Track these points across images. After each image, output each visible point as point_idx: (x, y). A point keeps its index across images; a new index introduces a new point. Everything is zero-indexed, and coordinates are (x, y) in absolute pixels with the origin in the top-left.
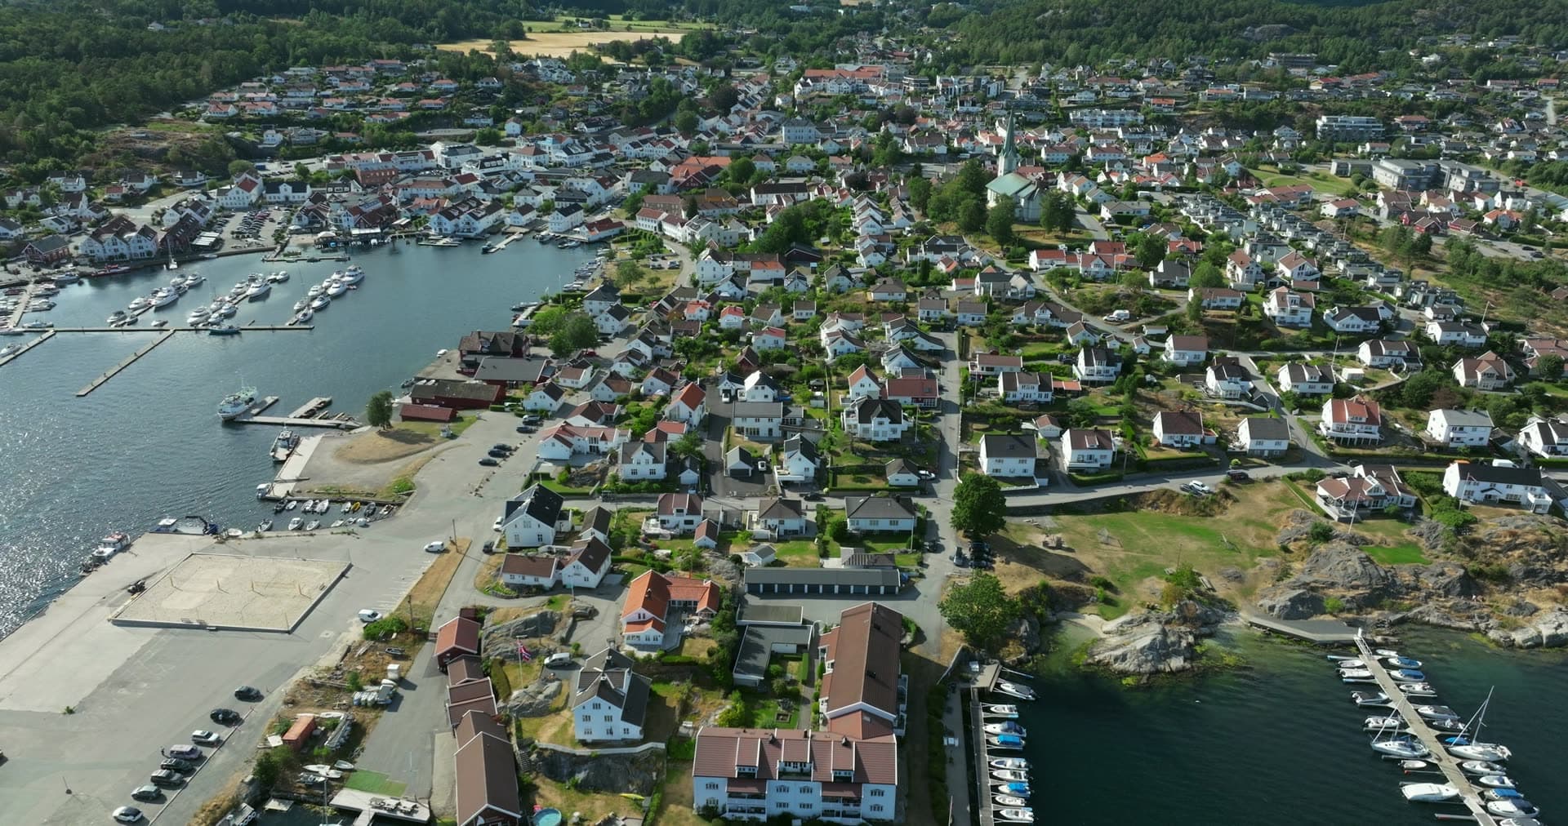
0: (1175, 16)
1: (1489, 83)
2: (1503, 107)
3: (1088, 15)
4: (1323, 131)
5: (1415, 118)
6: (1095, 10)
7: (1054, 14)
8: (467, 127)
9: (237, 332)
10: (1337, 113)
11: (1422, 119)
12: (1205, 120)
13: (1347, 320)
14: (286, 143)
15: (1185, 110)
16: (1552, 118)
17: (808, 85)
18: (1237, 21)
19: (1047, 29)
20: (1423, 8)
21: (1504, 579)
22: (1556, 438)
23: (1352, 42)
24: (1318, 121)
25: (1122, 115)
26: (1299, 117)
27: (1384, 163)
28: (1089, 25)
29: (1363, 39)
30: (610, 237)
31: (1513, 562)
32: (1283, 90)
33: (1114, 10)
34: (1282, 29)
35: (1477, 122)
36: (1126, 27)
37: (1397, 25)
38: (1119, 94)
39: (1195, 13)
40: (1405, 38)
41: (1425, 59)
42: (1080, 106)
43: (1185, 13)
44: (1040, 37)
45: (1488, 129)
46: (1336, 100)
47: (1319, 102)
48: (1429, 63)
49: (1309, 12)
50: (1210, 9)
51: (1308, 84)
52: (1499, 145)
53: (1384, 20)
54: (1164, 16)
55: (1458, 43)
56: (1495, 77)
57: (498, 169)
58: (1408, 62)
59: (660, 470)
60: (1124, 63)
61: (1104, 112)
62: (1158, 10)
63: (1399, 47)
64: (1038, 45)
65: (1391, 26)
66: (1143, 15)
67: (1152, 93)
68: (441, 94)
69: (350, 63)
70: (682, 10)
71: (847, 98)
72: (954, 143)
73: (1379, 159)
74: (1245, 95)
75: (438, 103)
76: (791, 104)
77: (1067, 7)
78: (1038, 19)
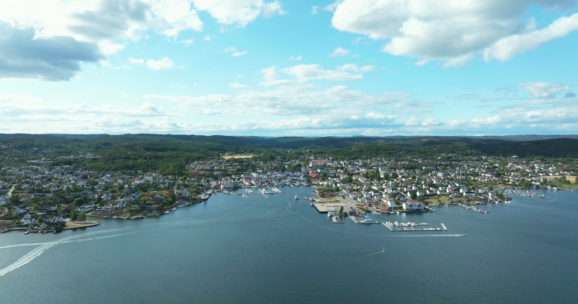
0: (382, 150)
1: (452, 162)
2: (457, 165)
4: (425, 169)
5: (441, 167)
6: (363, 149)
8: (248, 172)
9: (274, 194)
10: (427, 166)
11: (442, 167)
12: (401, 168)
15: (396, 166)
16: (466, 167)
17: (313, 163)
18: (396, 151)
19: (353, 153)
20: (435, 148)
21: (471, 200)
22: (475, 191)
23: (422, 155)
24: (423, 168)
25: (384, 167)
26: (419, 167)
27: (439, 173)
28: (363, 152)
29: (424, 154)
31: (473, 199)
32: (414, 163)
33: (368, 149)
34: (406, 152)
35: (453, 168)
36: (372, 152)
39: (386, 149)
40: (433, 154)
41: (438, 158)
42: (375, 166)
43: (384, 149)
44: (353, 155)
45: (455, 169)
46: (425, 164)
47: (422, 164)
48: (439, 159)
49: (411, 149)
50: (389, 148)
51: (418, 162)
52: (458, 171)
53: (427, 150)
54: (379, 150)
55: (444, 155)
56: (454, 161)
58: (435, 158)
59: (370, 196)
62: (378, 149)
63: (432, 156)
64: (353, 156)
65: (429, 151)
66: (375, 150)
67: (388, 163)
68: (237, 166)
69: (206, 160)
70: (243, 152)
71: (324, 166)
72: (357, 171)
73: (437, 173)
74: (407, 163)
75: (239, 167)
76: (312, 167)
77: (357, 148)
78: (350, 151)
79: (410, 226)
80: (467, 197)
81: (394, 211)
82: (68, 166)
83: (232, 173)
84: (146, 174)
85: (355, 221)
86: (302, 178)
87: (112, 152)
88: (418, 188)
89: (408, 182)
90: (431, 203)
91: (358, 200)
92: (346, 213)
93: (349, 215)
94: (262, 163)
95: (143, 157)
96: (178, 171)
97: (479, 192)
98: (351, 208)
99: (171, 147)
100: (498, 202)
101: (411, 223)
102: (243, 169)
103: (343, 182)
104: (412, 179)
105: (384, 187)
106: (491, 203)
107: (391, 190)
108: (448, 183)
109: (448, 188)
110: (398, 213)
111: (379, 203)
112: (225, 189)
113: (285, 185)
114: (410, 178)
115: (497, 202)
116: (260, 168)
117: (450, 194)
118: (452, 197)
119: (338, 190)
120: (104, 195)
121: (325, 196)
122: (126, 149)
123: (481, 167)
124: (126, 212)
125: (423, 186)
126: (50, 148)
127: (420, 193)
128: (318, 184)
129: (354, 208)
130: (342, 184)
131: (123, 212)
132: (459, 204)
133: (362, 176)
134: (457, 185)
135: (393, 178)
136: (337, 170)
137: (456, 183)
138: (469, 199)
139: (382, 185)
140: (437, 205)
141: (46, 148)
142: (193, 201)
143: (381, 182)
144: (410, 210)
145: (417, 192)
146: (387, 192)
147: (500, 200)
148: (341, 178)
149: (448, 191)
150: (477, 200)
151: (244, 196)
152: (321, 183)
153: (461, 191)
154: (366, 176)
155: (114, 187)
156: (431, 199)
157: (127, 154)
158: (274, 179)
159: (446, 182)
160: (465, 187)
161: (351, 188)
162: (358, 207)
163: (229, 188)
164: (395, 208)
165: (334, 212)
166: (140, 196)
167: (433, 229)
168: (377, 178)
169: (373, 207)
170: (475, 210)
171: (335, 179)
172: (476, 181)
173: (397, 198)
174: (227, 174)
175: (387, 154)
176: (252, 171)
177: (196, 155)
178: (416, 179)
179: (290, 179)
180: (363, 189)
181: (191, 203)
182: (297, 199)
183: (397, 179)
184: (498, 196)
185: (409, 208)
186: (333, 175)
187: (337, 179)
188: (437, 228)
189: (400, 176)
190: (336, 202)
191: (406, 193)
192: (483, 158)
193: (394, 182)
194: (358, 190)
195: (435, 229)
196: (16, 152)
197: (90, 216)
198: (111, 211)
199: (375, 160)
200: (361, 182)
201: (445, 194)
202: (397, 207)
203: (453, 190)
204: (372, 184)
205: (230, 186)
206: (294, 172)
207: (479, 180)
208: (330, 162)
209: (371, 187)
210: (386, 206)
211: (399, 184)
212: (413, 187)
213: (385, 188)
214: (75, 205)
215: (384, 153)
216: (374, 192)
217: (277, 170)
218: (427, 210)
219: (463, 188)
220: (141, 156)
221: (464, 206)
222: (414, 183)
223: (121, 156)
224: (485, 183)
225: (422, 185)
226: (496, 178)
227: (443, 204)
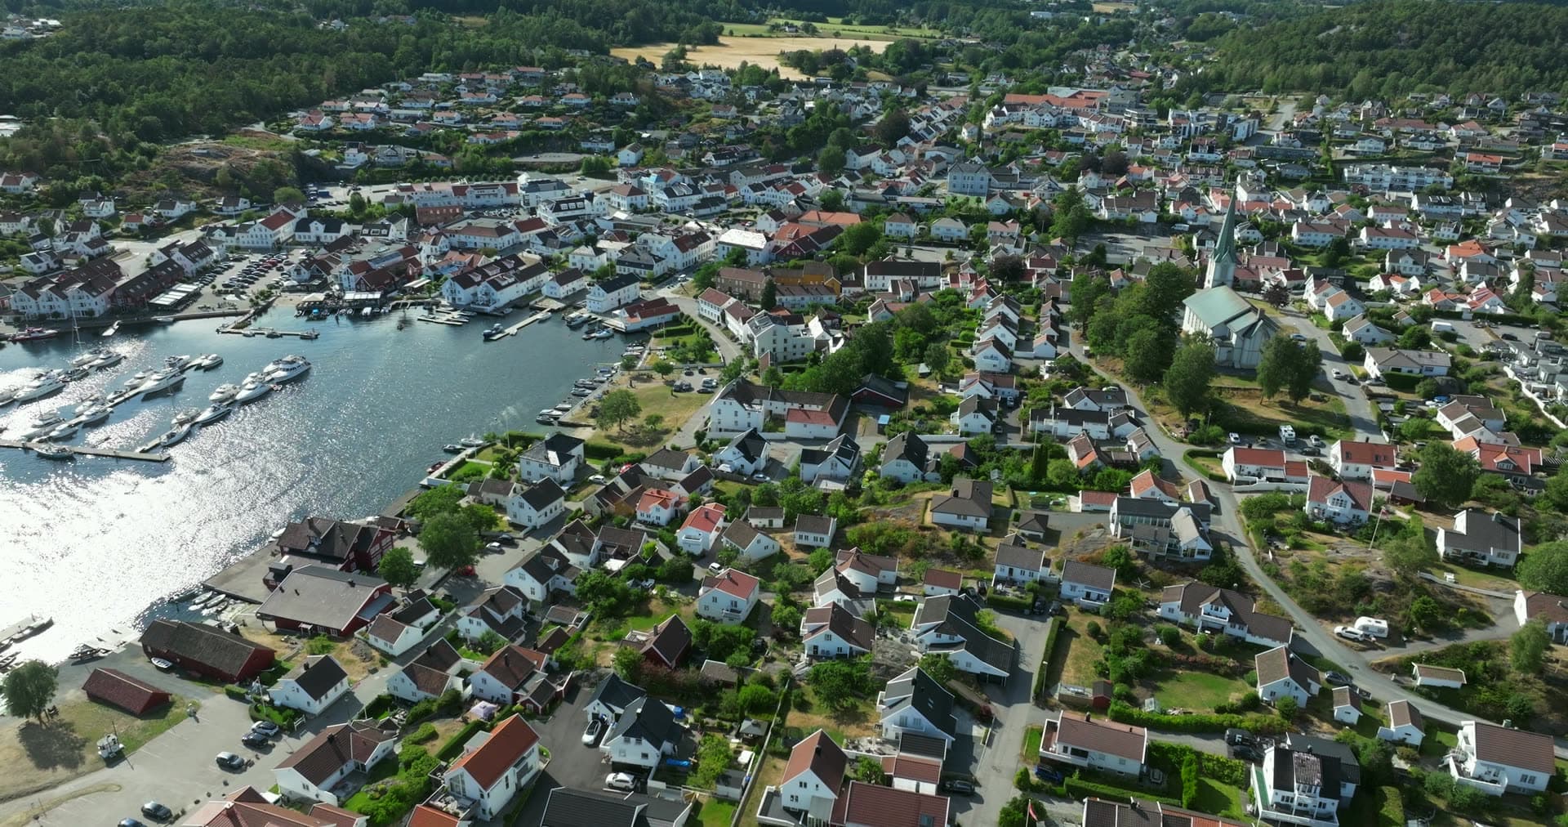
0: (1511, 37)
3: (1389, 33)
6: (1399, 27)
7: (1343, 30)
8: (581, 152)
12: (1547, 188)
14: (370, 164)
15: (1518, 171)
17: (1003, 114)
19: (1331, 50)
25: (1420, 175)
28: (1389, 46)
30: (654, 327)
33: (1426, 28)
36: (1441, 48)
38: (1419, 145)
39: (1540, 32)
42: (1363, 159)
43: (1526, 32)
44: (1319, 60)
54: (1497, 36)
57: (577, 213)
60: (1431, 99)
61: (1394, 170)
62: (1488, 28)
64: (1317, 70)
66: (1466, 35)
69: (492, 70)
77: (1361, 23)
78: (1320, 36)
175: (1536, 66)
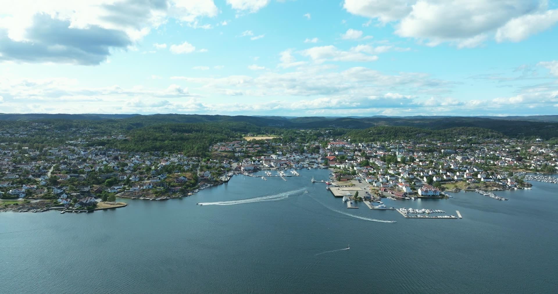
1: (472, 145)
2: (477, 148)
4: (443, 152)
5: (460, 150)
6: (382, 130)
7: (373, 132)
8: (268, 153)
9: (292, 176)
10: (446, 149)
11: (462, 150)
12: (419, 151)
13: (463, 168)
14: (239, 156)
15: (414, 149)
16: (487, 151)
18: (415, 133)
19: (372, 135)
20: (454, 130)
21: (489, 186)
22: (493, 177)
24: (442, 151)
25: (402, 150)
26: (438, 150)
27: (458, 157)
28: (382, 134)
29: (443, 136)
30: (328, 167)
31: (491, 185)
32: (433, 145)
33: (387, 131)
34: (425, 135)
35: (472, 151)
36: (390, 134)
37: (450, 134)
38: (400, 146)
39: (405, 131)
40: (452, 136)
41: (458, 140)
42: (393, 149)
43: (402, 131)
44: (371, 137)
45: (475, 152)
46: (444, 147)
47: (441, 147)
48: (459, 141)
50: (408, 130)
51: (437, 144)
52: (478, 154)
53: (446, 132)
54: (398, 132)
55: (464, 137)
56: (474, 144)
58: (454, 141)
62: (396, 131)
63: (452, 138)
64: (372, 138)
65: (448, 134)
66: (393, 132)
67: (406, 146)
68: (258, 147)
69: (229, 142)
70: (265, 133)
71: (342, 148)
72: (375, 154)
73: (456, 156)
74: (425, 146)
75: (259, 149)
76: (330, 149)
77: (375, 130)
78: (369, 132)
79: (424, 212)
80: (484, 183)
81: (409, 197)
82: (102, 147)
83: (253, 154)
84: (172, 155)
85: (369, 206)
86: (319, 160)
87: (142, 134)
88: (435, 173)
89: (425, 167)
90: (448, 189)
91: (374, 185)
92: (361, 198)
93: (364, 200)
94: (282, 145)
95: (170, 139)
96: (202, 153)
97: (498, 178)
98: (367, 193)
99: (196, 128)
100: (518, 188)
101: (425, 210)
102: (264, 151)
103: (360, 165)
104: (429, 163)
105: (400, 171)
106: (510, 190)
107: (407, 175)
108: (466, 168)
109: (466, 173)
110: (413, 198)
111: (395, 188)
112: (245, 170)
113: (303, 167)
114: (428, 162)
115: (516, 189)
116: (280, 150)
117: (468, 179)
118: (470, 183)
119: (354, 173)
120: (133, 177)
121: (341, 180)
122: (155, 130)
123: (502, 150)
124: (152, 194)
125: (441, 171)
126: (86, 129)
127: (436, 178)
128: (336, 167)
129: (369, 193)
130: (359, 167)
131: (150, 194)
132: (476, 190)
133: (378, 159)
134: (476, 170)
135: (410, 161)
136: (354, 152)
137: (475, 167)
138: (487, 185)
139: (398, 169)
140: (453, 191)
141: (83, 128)
142: (214, 183)
143: (397, 166)
144: (425, 196)
145: (434, 176)
146: (403, 177)
147: (519, 186)
148: (359, 161)
149: (465, 176)
150: (495, 186)
151: (262, 178)
152: (338, 166)
153: (479, 176)
154: (383, 159)
155: (142, 169)
156: (448, 184)
157: (156, 136)
158: (292, 161)
159: (464, 166)
160: (484, 172)
161: (367, 171)
162: (373, 192)
163: (249, 170)
164: (410, 194)
165: (349, 197)
166: (166, 178)
167: (448, 216)
168: (394, 161)
169: (388, 192)
170: (493, 197)
171: (352, 162)
172: (495, 165)
173: (413, 183)
174: (248, 155)
175: (406, 136)
176: (272, 152)
177: (219, 136)
178: (433, 163)
179: (308, 161)
180: (380, 173)
181: (213, 185)
182: (314, 182)
183: (415, 163)
184: (518, 182)
185: (424, 193)
186: (351, 158)
187: (355, 162)
188: (452, 216)
189: (417, 160)
190: (352, 186)
191: (422, 177)
192: (505, 141)
193: (410, 166)
194: (374, 174)
195: (449, 217)
196: (57, 132)
197: (119, 197)
198: (138, 192)
199: (394, 143)
200: (378, 165)
201: (463, 179)
202: (412, 193)
203: (471, 176)
204: (389, 168)
205: (250, 168)
206: (312, 154)
207: (499, 164)
208: (348, 144)
209: (387, 171)
210: (402, 191)
211: (416, 168)
212: (430, 172)
213: (401, 173)
214: (106, 186)
215: (403, 136)
216: (390, 177)
217: (296, 151)
218: (443, 196)
219: (482, 174)
220: (168, 138)
221: (481, 192)
222: (431, 167)
223: (149, 138)
224: (505, 168)
225: (439, 170)
226: (517, 162)
227: (460, 190)
